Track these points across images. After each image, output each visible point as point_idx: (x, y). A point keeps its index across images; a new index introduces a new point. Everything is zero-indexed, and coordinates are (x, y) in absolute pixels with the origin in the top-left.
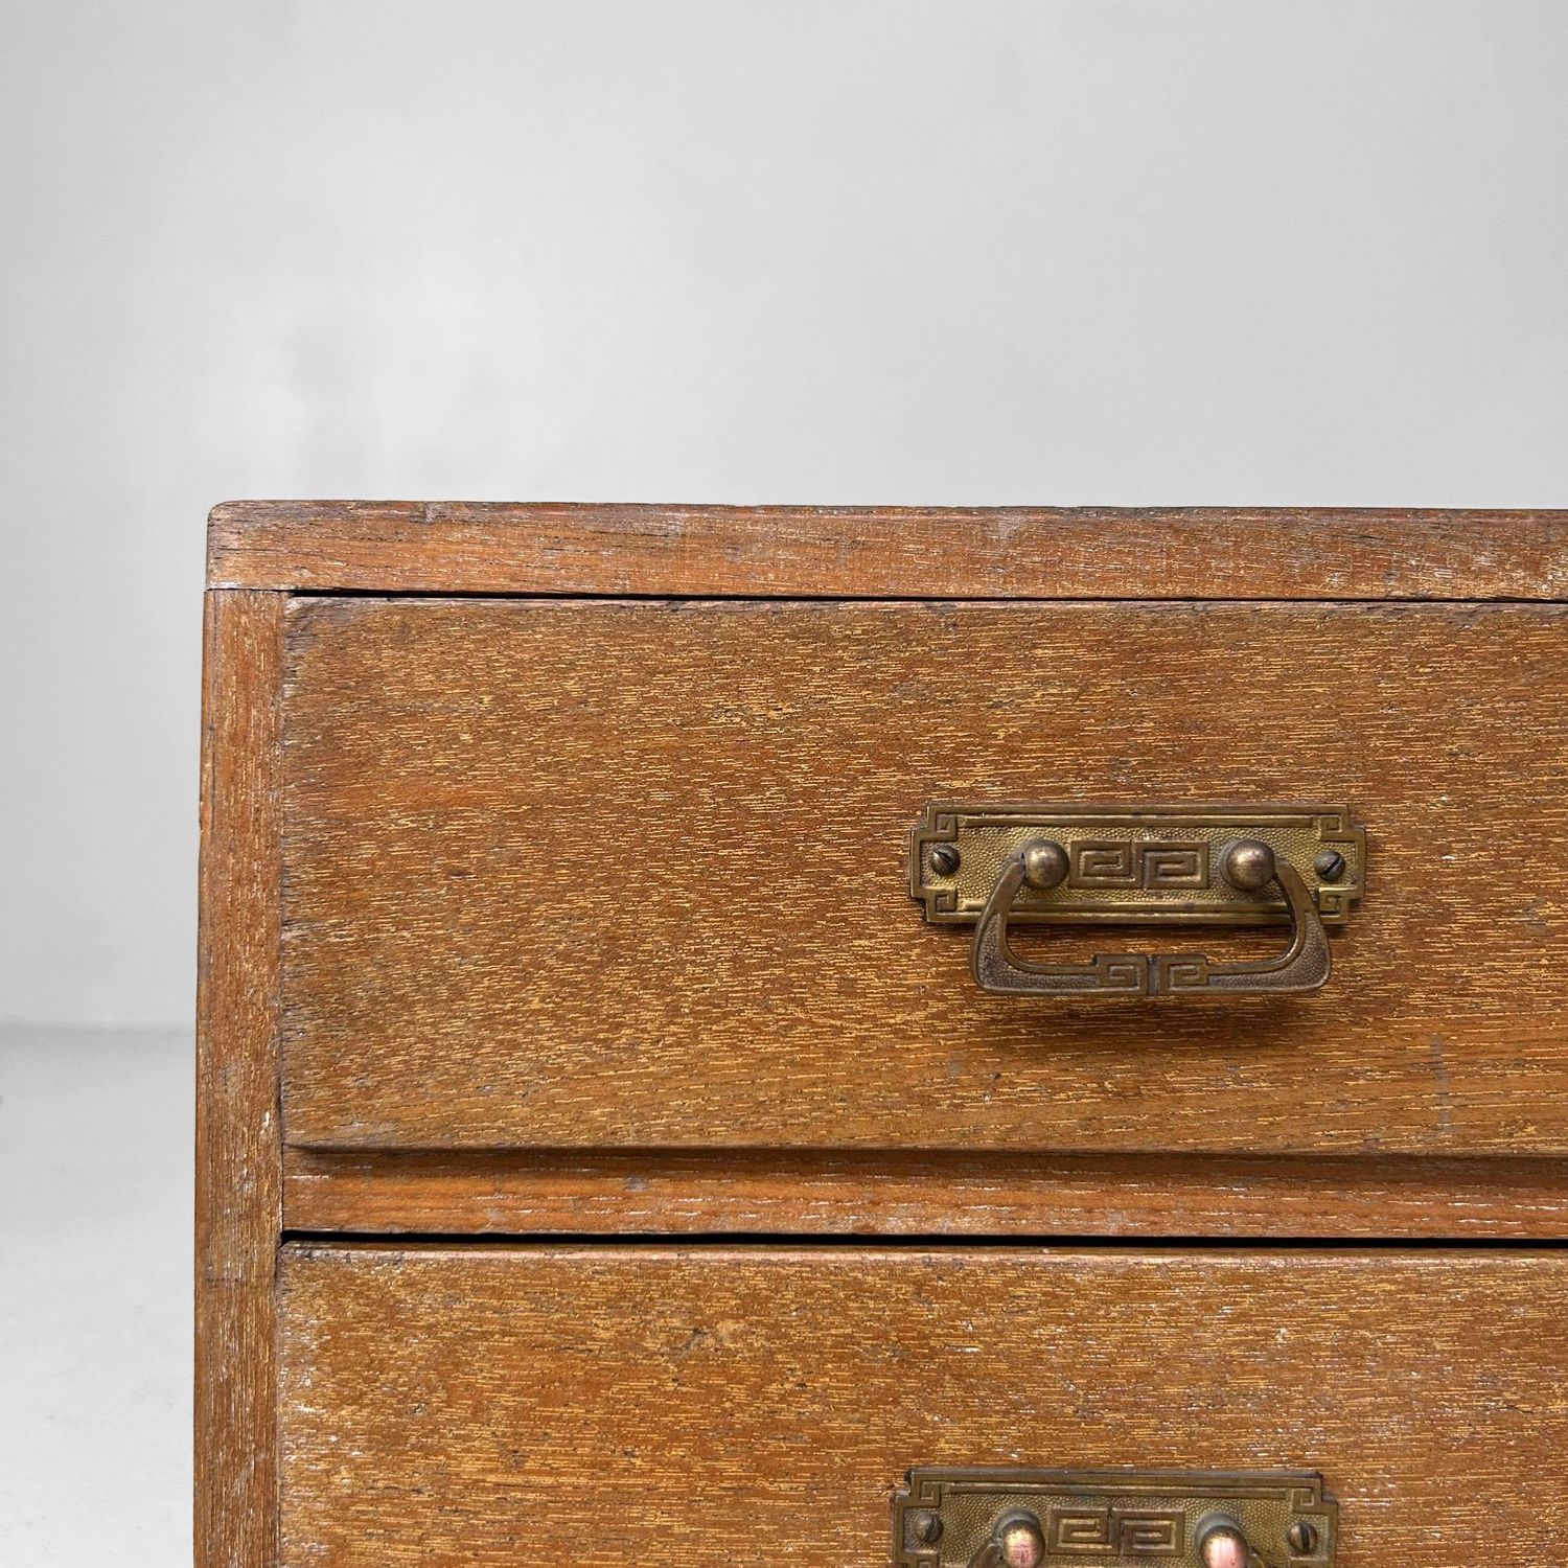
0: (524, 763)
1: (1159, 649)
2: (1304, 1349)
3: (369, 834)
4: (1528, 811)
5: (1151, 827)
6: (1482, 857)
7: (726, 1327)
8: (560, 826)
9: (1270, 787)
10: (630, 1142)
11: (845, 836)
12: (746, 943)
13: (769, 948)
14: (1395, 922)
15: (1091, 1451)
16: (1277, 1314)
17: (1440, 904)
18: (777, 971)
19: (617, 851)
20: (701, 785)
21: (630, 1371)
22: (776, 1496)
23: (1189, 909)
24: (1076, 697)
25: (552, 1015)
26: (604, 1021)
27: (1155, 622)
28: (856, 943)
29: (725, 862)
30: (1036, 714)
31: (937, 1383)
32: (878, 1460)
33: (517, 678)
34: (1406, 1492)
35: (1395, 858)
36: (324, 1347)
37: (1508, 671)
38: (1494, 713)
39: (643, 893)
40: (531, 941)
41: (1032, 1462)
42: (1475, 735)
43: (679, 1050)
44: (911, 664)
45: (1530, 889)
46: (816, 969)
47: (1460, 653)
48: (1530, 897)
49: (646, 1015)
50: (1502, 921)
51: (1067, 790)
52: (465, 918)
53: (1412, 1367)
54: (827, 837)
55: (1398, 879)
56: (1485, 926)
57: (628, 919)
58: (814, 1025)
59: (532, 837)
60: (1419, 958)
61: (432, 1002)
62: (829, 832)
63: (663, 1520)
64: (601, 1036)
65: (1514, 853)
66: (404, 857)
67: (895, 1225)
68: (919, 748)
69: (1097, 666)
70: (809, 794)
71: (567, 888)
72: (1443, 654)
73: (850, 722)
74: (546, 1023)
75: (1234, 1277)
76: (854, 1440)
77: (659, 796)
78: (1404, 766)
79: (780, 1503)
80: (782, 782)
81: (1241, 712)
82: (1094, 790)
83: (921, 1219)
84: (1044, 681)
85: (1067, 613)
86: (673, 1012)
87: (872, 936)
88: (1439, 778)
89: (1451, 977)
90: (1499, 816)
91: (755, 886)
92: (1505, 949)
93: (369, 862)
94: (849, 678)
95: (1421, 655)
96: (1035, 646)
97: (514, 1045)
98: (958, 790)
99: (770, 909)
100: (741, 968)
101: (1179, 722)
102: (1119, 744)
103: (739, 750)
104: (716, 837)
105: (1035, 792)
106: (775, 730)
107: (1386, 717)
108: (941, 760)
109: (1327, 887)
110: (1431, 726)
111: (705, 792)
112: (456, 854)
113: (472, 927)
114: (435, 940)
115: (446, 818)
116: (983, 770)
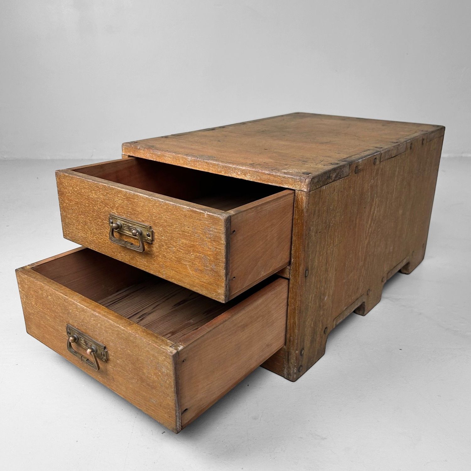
0: (76, 197)
1: (130, 198)
3: (65, 202)
5: (130, 223)
6: (166, 238)
9: (143, 221)
11: (104, 215)
12: (96, 227)
13: (98, 228)
14: (158, 245)
17: (162, 244)
24: (123, 203)
26: (86, 232)
27: (129, 194)
29: (93, 215)
35: (157, 236)
37: (167, 212)
38: (166, 217)
40: (79, 220)
42: (164, 220)
44: (107, 193)
45: (172, 245)
48: (172, 246)
49: (89, 233)
50: (169, 248)
51: (123, 215)
54: (102, 215)
55: (157, 239)
56: (167, 249)
58: (103, 239)
59: (78, 207)
60: (160, 251)
61: (72, 225)
64: (86, 234)
65: (170, 239)
66: (68, 206)
68: (109, 205)
69: (124, 199)
70: (100, 208)
71: (81, 214)
72: (160, 207)
73: (102, 200)
74: (81, 231)
77: (87, 205)
78: (157, 223)
80: (97, 206)
81: (139, 209)
82: (126, 216)
84: (119, 199)
85: (121, 190)
86: (91, 233)
87: (107, 229)
88: (161, 225)
89: (164, 255)
90: (168, 233)
91: (96, 219)
92: (170, 253)
93: (65, 206)
95: (157, 207)
96: (118, 194)
97: (79, 232)
98: (113, 212)
99: (98, 223)
100: (96, 230)
101: (133, 209)
102: (127, 210)
103: (93, 201)
104: (92, 212)
105: (120, 215)
106: (96, 199)
107: (154, 215)
108: (111, 207)
109: (148, 238)
110: (159, 217)
111: (91, 205)
112: (72, 207)
113: (74, 217)
114: (71, 217)
115: (70, 202)
116: (115, 210)
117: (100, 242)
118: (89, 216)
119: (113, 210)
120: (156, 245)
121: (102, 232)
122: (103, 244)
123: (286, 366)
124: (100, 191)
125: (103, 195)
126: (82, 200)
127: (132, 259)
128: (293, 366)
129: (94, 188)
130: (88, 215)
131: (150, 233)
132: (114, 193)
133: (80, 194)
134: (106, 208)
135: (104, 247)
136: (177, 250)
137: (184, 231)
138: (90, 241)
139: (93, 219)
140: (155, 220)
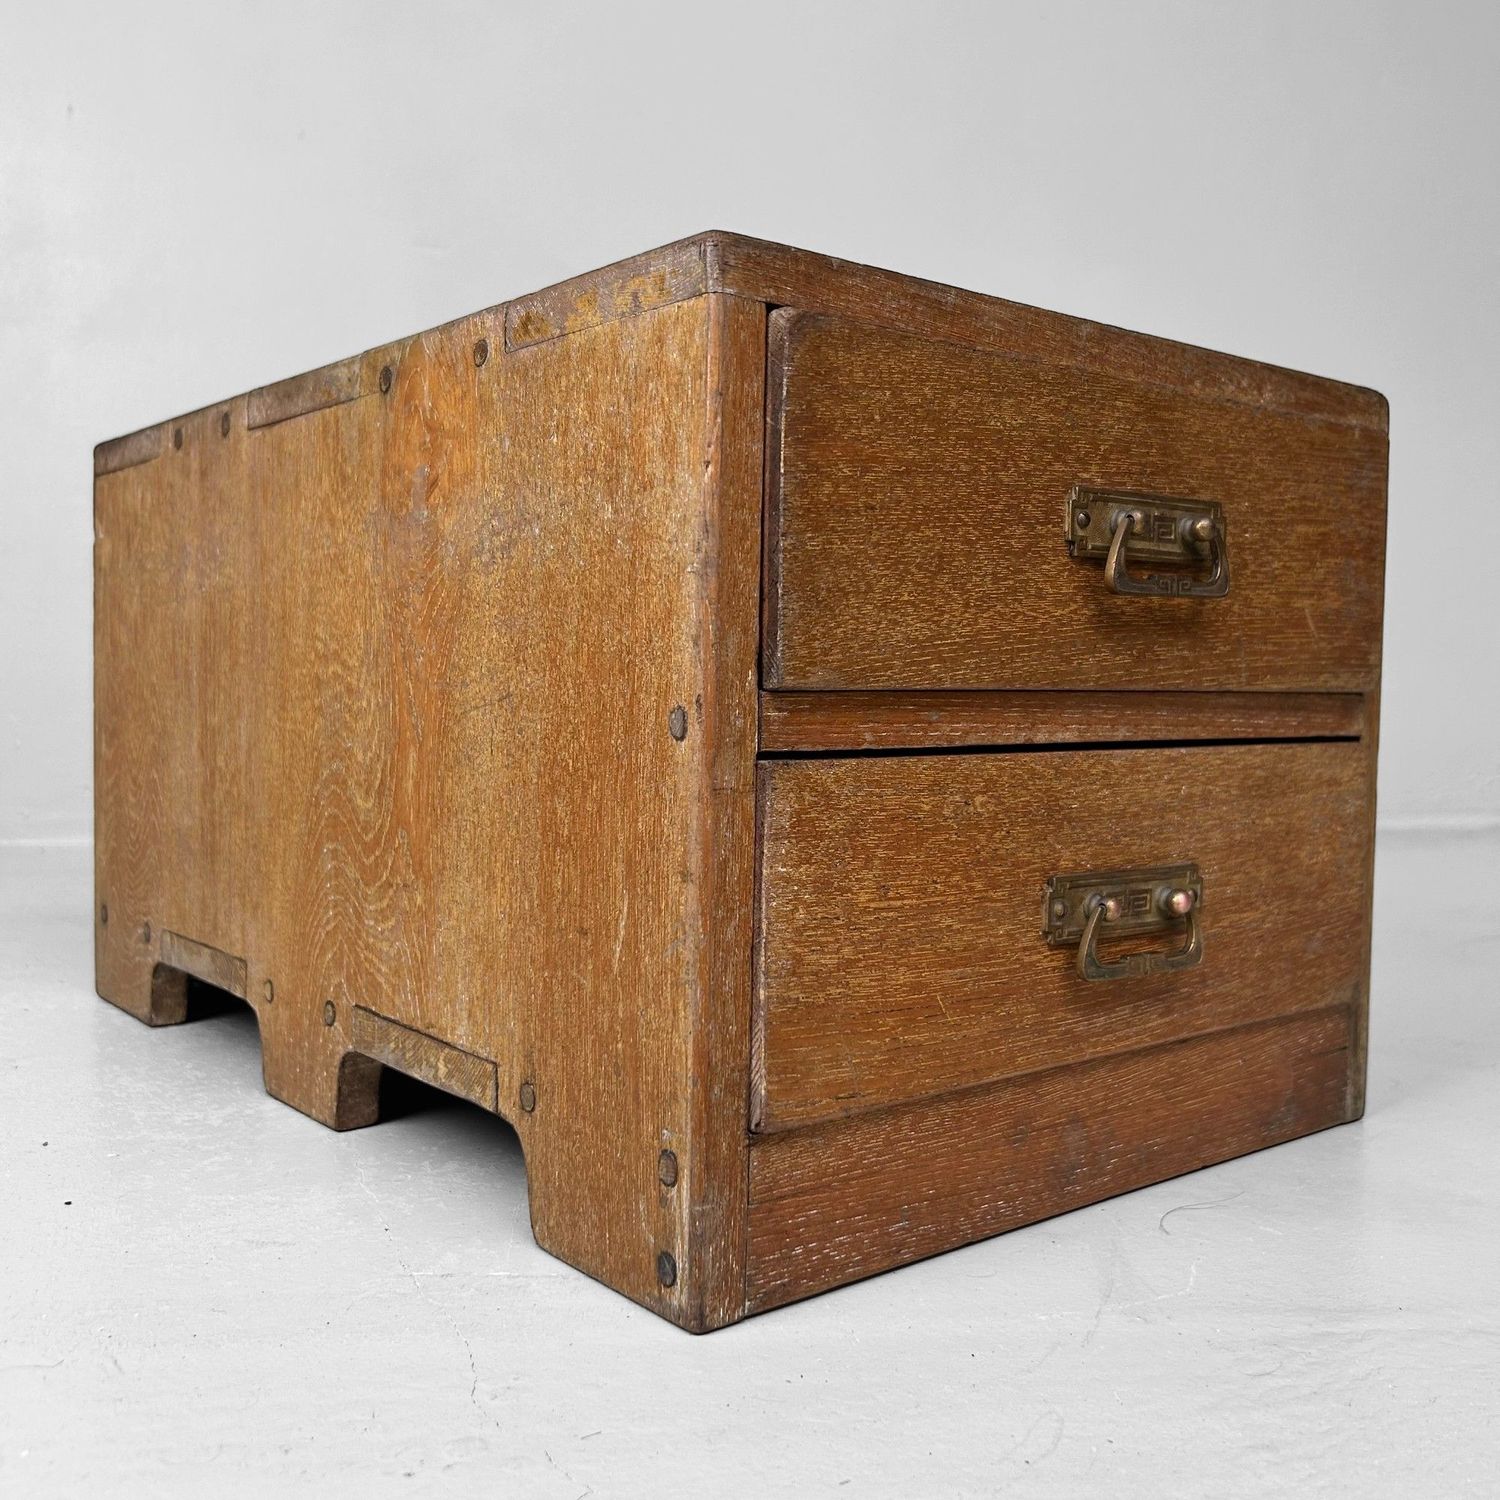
0: (904, 437)
1: (1158, 408)
2: (1190, 797)
3: (828, 478)
4: (1271, 513)
6: (1257, 536)
7: (979, 799)
8: (920, 482)
9: (1193, 491)
10: (948, 685)
11: (1040, 502)
12: (998, 564)
13: (1007, 568)
15: (1117, 859)
16: (1182, 778)
17: (1244, 559)
18: (1011, 582)
19: (943, 501)
20: (983, 463)
21: (937, 830)
22: (996, 901)
23: (1170, 554)
24: (1130, 430)
25: (913, 604)
26: (936, 609)
27: (1157, 393)
28: (1044, 567)
29: (991, 512)
30: (1116, 440)
31: (1060, 827)
32: (1038, 874)
33: (903, 382)
34: (1221, 870)
35: (1231, 534)
36: (792, 826)
37: (1268, 441)
38: (1263, 462)
39: (954, 528)
40: (904, 556)
41: (1096, 867)
42: (1257, 473)
43: (969, 629)
44: (1071, 399)
45: (1270, 554)
46: (1026, 581)
47: (1254, 428)
48: (1270, 558)
49: (955, 606)
50: (1262, 569)
51: (1125, 483)
52: (874, 539)
53: (1224, 804)
54: (1034, 502)
55: (1231, 545)
56: (1257, 572)
57: (948, 545)
58: (1025, 615)
59: (906, 487)
61: (857, 593)
62: (1034, 498)
63: (949, 922)
64: (936, 619)
65: (1266, 535)
66: (846, 495)
67: (1041, 738)
68: (1071, 452)
69: (1137, 414)
70: (1027, 474)
71: (921, 523)
72: (1249, 429)
73: (1046, 432)
74: (910, 610)
75: (1170, 759)
76: (1029, 863)
77: (964, 468)
78: (1235, 486)
79: (999, 904)
80: (1016, 465)
81: (1185, 449)
82: (1133, 486)
83: (1051, 733)
84: (1119, 420)
86: (967, 605)
87: (1050, 563)
88: (1245, 493)
89: (1246, 598)
90: (1263, 515)
91: (1002, 530)
92: (1263, 584)
93: (828, 496)
94: (1046, 405)
95: (1243, 428)
96: (1116, 399)
97: (896, 623)
98: (1083, 480)
100: (996, 579)
101: (1165, 451)
102: (1144, 461)
103: (999, 443)
104: (987, 496)
105: (1113, 484)
106: (1015, 433)
107: (1230, 458)
108: (1078, 460)
110: (1244, 465)
111: (983, 468)
113: (877, 544)
114: (859, 552)
115: (866, 470)
116: (1094, 468)
117: (1006, 636)
118: (965, 524)
119: (1086, 471)
122: (1021, 640)
124: (1040, 396)
125: (1053, 410)
126: (938, 450)
127: (1139, 660)
129: (1014, 381)
130: (960, 519)
132: (1103, 398)
134: (1057, 466)
135: (1023, 650)
136: (1284, 566)
137: (1304, 498)
138: (955, 651)
139: (987, 531)
140: (1233, 477)
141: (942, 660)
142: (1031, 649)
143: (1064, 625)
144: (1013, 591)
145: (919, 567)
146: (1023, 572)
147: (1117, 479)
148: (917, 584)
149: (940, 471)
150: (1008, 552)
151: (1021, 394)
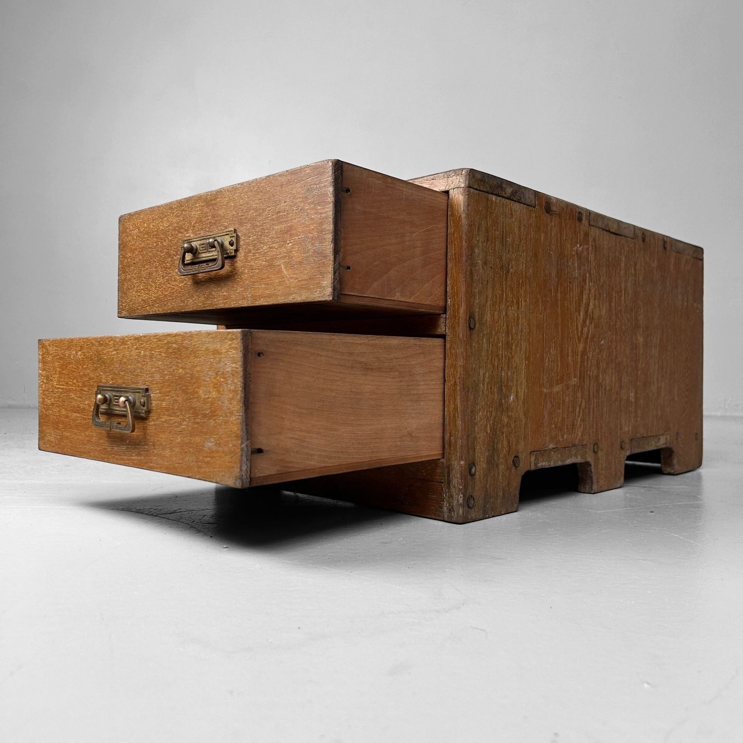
0: (141, 241)
1: (211, 201)
3: (126, 258)
4: (262, 226)
5: (208, 239)
6: (255, 237)
9: (226, 227)
11: (175, 249)
12: (164, 272)
14: (243, 254)
17: (249, 249)
23: (213, 256)
24: (201, 213)
27: (211, 195)
29: (161, 256)
33: (140, 225)
35: (243, 239)
37: (258, 193)
42: (254, 209)
44: (182, 211)
45: (262, 243)
48: (262, 245)
50: (258, 251)
51: (200, 233)
55: (243, 244)
56: (256, 253)
59: (142, 255)
60: (246, 262)
61: (132, 289)
65: (260, 235)
69: (204, 206)
70: (171, 240)
71: (145, 265)
72: (249, 192)
73: (176, 225)
74: (143, 292)
77: (154, 244)
78: (244, 219)
81: (221, 212)
84: (197, 211)
85: (200, 195)
88: (249, 220)
89: (252, 265)
90: (257, 227)
91: (165, 261)
92: (259, 258)
93: (126, 263)
98: (188, 236)
99: (166, 265)
100: (163, 278)
101: (214, 216)
102: (207, 222)
103: (163, 233)
104: (161, 251)
105: (197, 234)
106: (167, 229)
107: (241, 208)
108: (186, 230)
109: (231, 248)
110: (248, 209)
111: (160, 243)
112: (134, 260)
113: (136, 273)
114: (132, 277)
115: (133, 253)
116: (190, 231)
117: (166, 296)
119: (188, 233)
120: (241, 255)
121: (170, 277)
122: (170, 296)
123: (446, 495)
124: (173, 213)
125: (177, 216)
126: (149, 241)
127: (207, 299)
128: (457, 491)
130: (154, 261)
131: (234, 239)
133: (147, 233)
134: (179, 235)
136: (269, 247)
137: (279, 212)
138: (152, 302)
139: (161, 262)
140: (242, 216)
141: (150, 305)
142: (173, 299)
143: (182, 289)
144: (168, 280)
145: (145, 278)
146: (170, 273)
147: (198, 232)
148: (144, 283)
149: (149, 248)
150: (166, 268)
151: (168, 215)
